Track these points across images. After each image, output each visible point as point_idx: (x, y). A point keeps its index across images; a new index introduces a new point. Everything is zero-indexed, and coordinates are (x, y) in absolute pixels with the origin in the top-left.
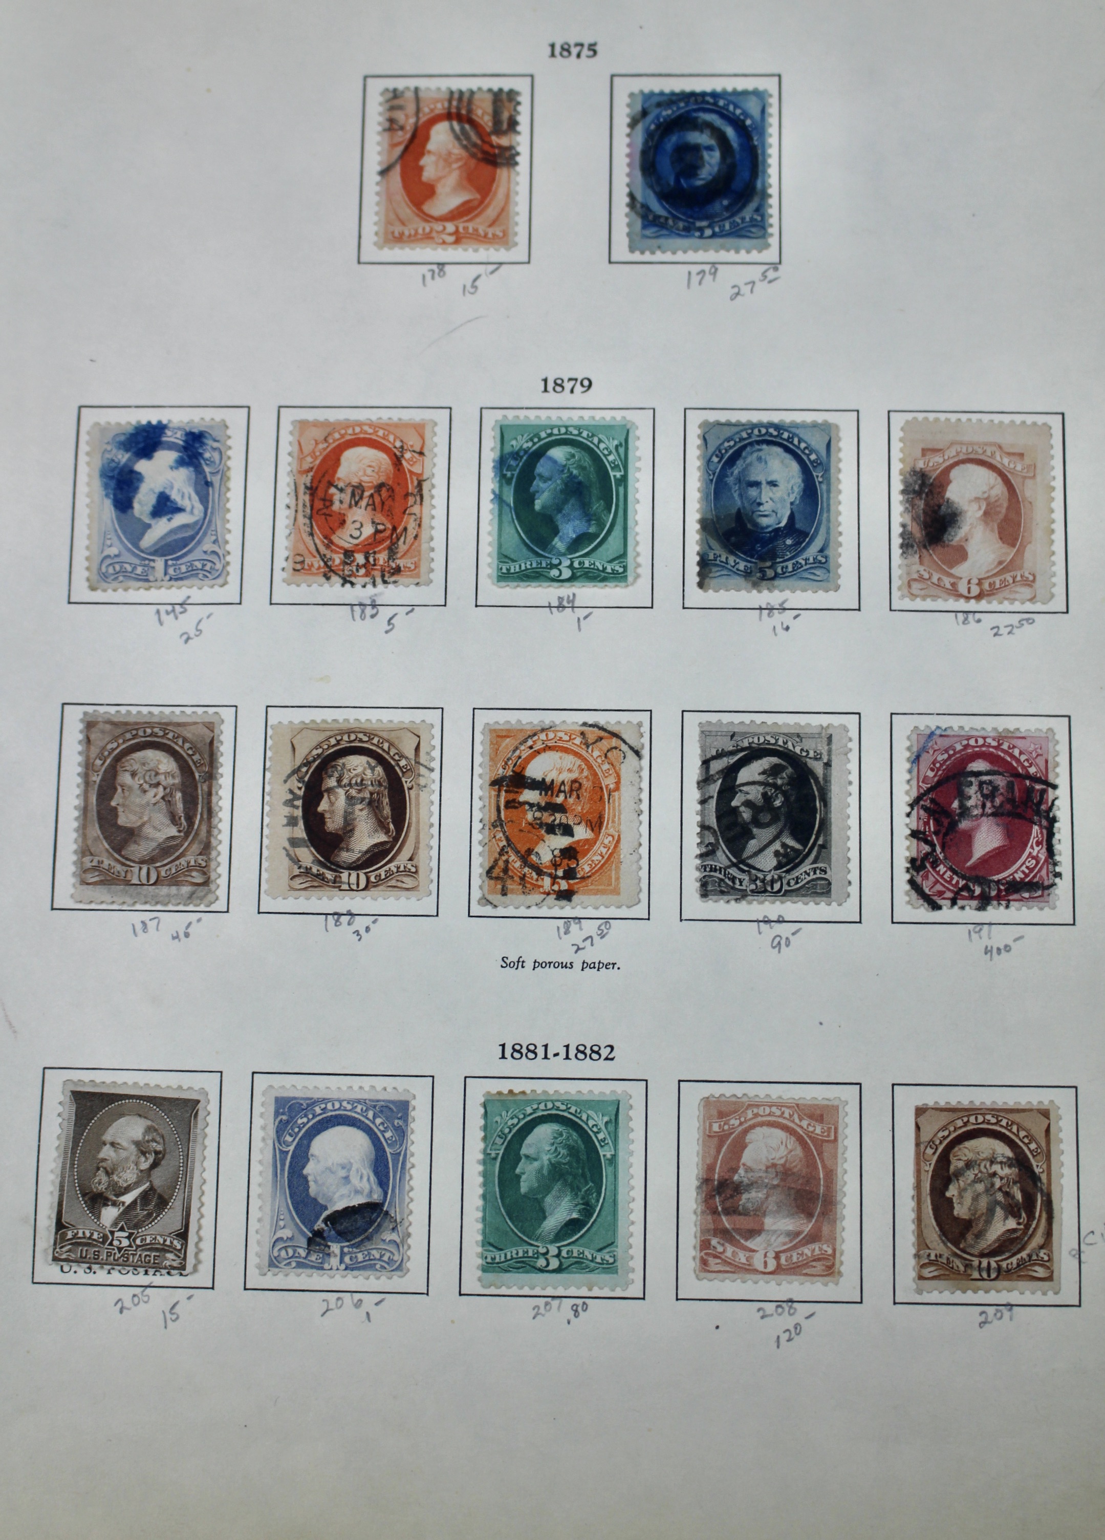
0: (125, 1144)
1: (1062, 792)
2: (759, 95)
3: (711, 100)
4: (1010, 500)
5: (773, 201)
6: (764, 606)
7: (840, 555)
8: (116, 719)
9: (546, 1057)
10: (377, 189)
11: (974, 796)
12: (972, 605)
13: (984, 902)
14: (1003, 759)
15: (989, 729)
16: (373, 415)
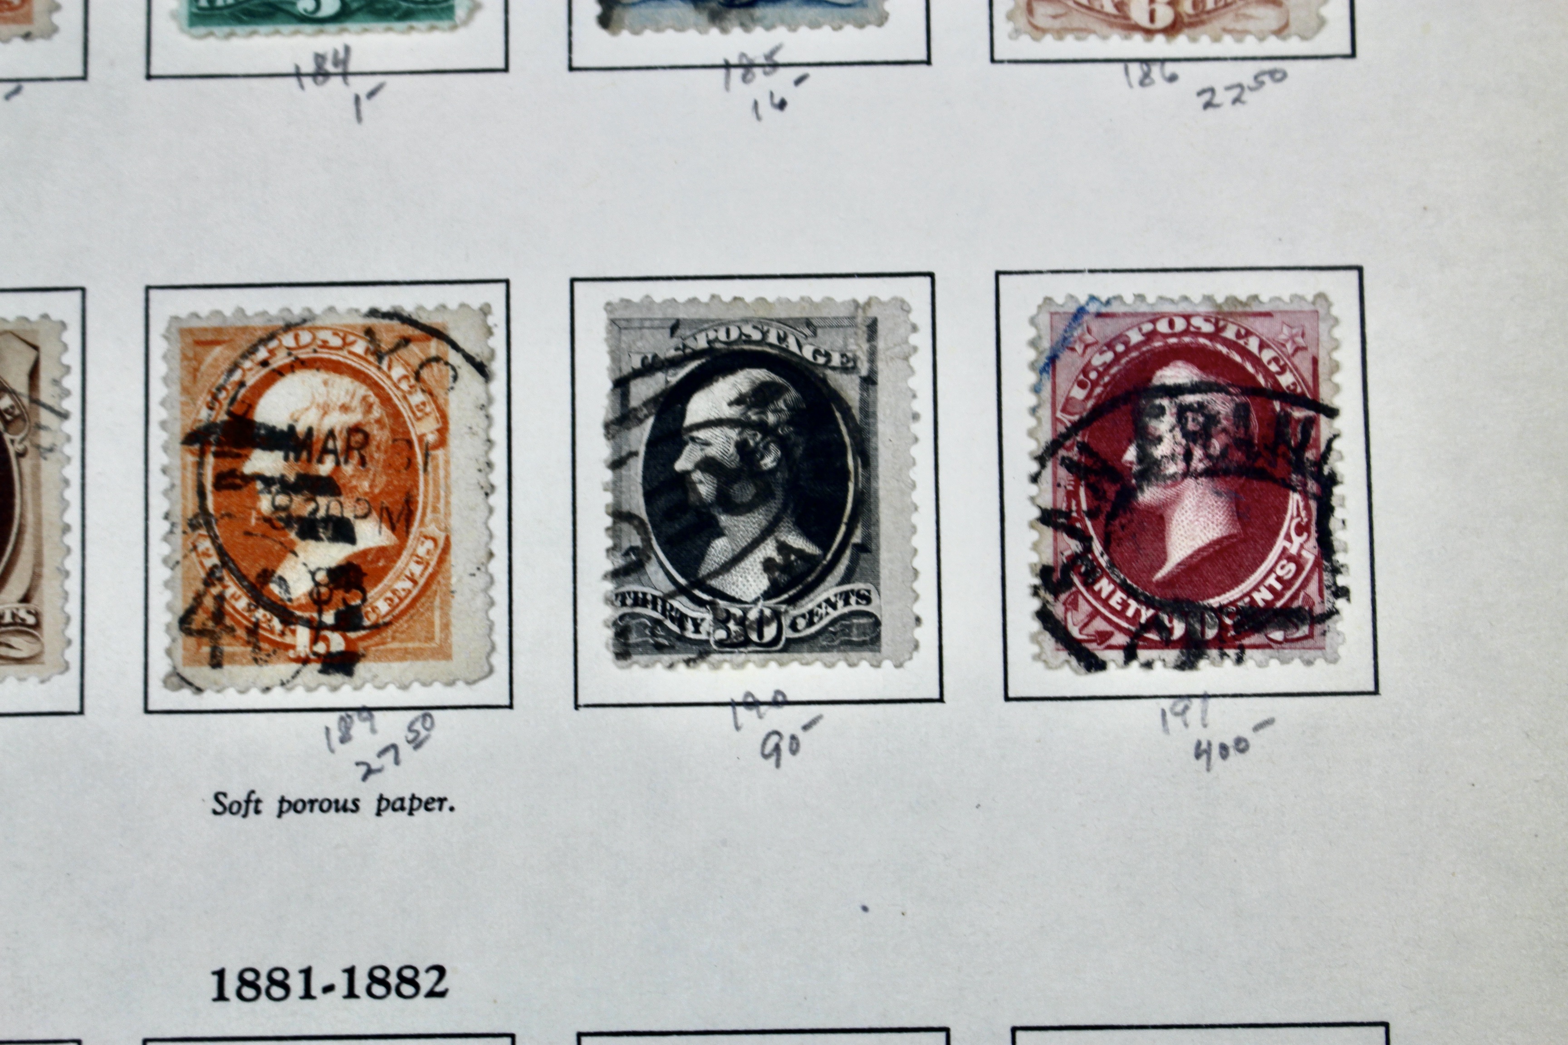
1: (1348, 422)
6: (734, 60)
9: (308, 995)
11: (1168, 439)
12: (1159, 46)
13: (1192, 652)
14: (1227, 360)
15: (1196, 298)
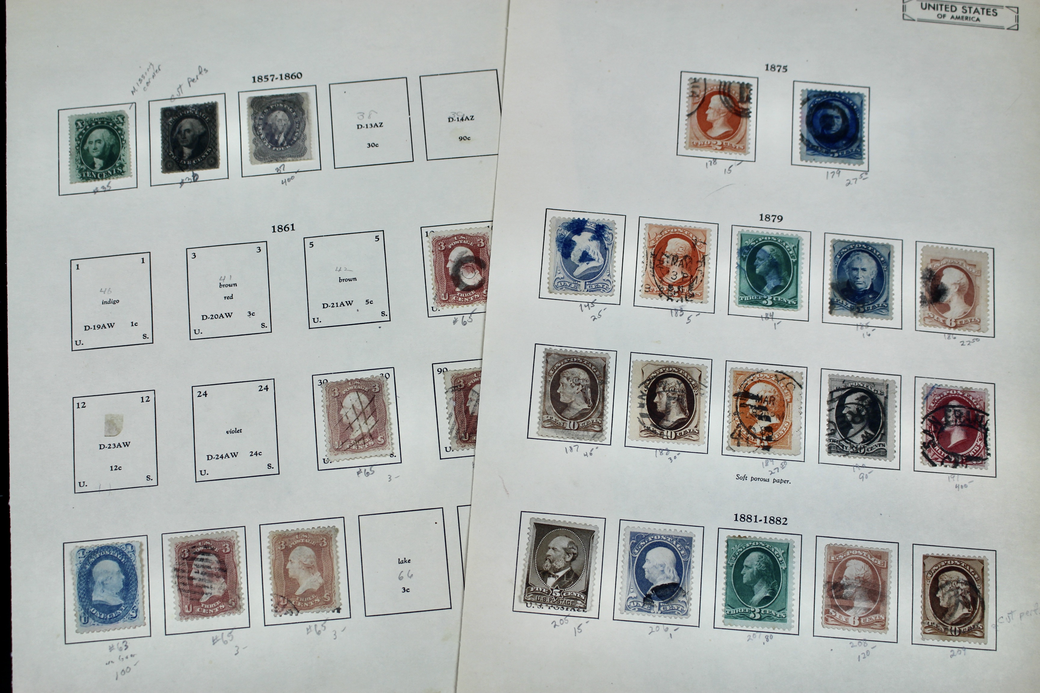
0: (559, 549)
1: (991, 418)
2: (861, 96)
3: (839, 96)
4: (969, 285)
5: (865, 143)
6: (859, 324)
7: (893, 304)
8: (560, 353)
10: (686, 122)
11: (952, 417)
12: (952, 331)
13: (956, 464)
15: (959, 387)
16: (683, 224)
